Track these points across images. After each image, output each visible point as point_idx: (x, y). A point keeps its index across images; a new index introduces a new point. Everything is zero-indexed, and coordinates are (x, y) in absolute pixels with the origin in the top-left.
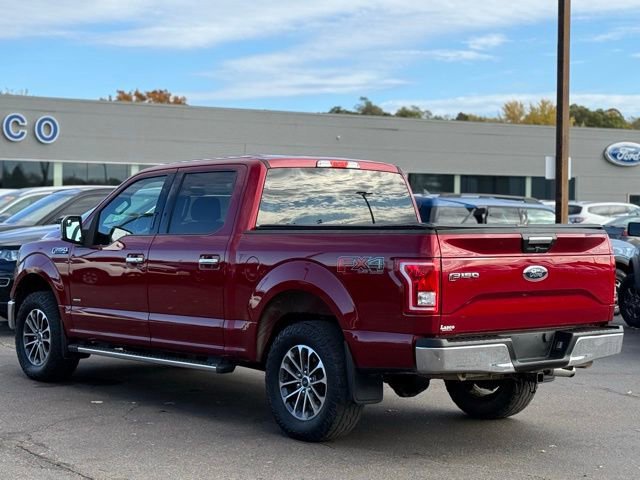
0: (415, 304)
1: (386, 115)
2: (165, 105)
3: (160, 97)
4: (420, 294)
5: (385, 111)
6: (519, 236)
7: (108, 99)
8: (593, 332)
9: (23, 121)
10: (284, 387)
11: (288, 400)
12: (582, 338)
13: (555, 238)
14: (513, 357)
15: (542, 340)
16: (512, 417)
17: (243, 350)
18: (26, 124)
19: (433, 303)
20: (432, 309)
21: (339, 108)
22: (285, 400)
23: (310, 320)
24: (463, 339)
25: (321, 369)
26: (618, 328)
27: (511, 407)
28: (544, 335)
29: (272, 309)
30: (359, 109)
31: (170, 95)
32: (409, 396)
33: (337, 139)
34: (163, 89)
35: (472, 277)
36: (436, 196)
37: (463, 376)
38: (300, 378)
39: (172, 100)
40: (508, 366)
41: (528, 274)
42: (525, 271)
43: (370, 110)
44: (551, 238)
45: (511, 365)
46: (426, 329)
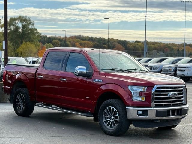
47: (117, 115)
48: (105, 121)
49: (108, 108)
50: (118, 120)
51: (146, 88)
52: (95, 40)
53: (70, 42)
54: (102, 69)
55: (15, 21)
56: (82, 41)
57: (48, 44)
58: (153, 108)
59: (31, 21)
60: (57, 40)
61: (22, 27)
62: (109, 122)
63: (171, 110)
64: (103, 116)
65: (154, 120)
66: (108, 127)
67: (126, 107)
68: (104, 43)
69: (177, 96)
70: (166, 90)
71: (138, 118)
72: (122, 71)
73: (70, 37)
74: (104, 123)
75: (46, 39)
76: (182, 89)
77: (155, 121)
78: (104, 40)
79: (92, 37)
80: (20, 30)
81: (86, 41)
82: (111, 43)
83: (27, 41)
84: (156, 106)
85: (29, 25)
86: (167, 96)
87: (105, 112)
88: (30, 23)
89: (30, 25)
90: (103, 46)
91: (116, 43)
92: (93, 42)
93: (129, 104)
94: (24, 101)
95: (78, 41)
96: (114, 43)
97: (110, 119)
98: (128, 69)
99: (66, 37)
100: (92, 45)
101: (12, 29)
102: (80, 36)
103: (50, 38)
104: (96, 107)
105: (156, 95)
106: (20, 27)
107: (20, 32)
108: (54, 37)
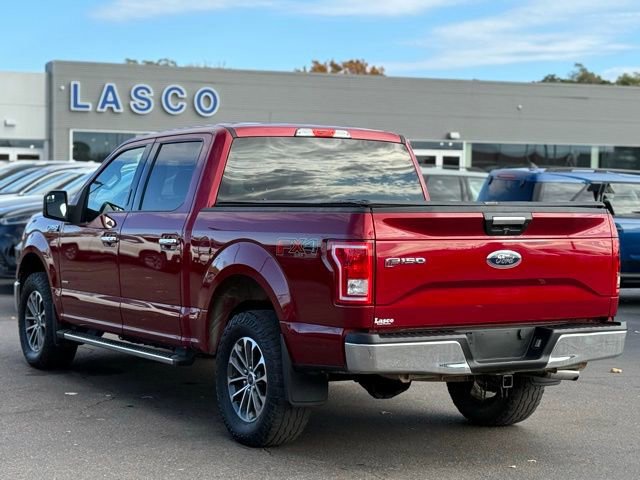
0: (345, 294)
1: (604, 83)
2: (361, 76)
3: (357, 67)
4: (350, 282)
5: (604, 78)
6: (480, 215)
7: (302, 70)
8: (582, 329)
9: (182, 93)
10: (232, 383)
11: (235, 398)
12: (565, 336)
13: (530, 218)
14: (469, 357)
15: (516, 337)
16: (517, 424)
17: (197, 341)
18: (185, 96)
19: (366, 293)
20: (365, 299)
21: (553, 76)
22: (232, 398)
23: (253, 309)
24: (405, 334)
25: (262, 365)
26: (619, 324)
27: (510, 413)
28: (519, 332)
29: (227, 296)
30: (573, 77)
31: (367, 65)
32: (384, 398)
33: (518, 109)
34: (360, 59)
35: (416, 263)
36: (542, 170)
37: (407, 378)
38: (247, 374)
39: (368, 70)
40: (464, 367)
41: (494, 260)
42: (490, 256)
43: (586, 78)
44: (524, 219)
45: (466, 366)
46: (358, 322)
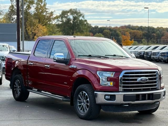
47: (88, 100)
48: (79, 106)
49: (81, 93)
50: (89, 104)
51: (114, 73)
52: (144, 29)
53: (120, 31)
54: (79, 56)
55: (67, 14)
56: (132, 31)
57: (99, 34)
58: (120, 93)
59: (81, 13)
60: (108, 30)
61: (73, 19)
62: (83, 106)
63: (147, 94)
64: (77, 100)
65: (122, 104)
66: (82, 111)
67: (95, 92)
68: (153, 31)
69: (148, 81)
70: (135, 76)
71: (106, 102)
72: (99, 57)
73: (120, 27)
74: (79, 107)
75: (97, 29)
76: (155, 74)
77: (123, 106)
78: (153, 29)
79: (141, 27)
80: (71, 22)
81: (135, 31)
82: (160, 31)
83: (77, 32)
84: (125, 91)
85: (79, 17)
86: (137, 81)
87: (79, 97)
88: (81, 15)
89: (81, 17)
90: (152, 34)
91: (165, 31)
92: (142, 31)
93: (98, 89)
94: (20, 86)
95: (128, 31)
96: (163, 31)
97: (83, 104)
98: (106, 55)
99: (117, 27)
100: (141, 34)
101: (64, 21)
102: (129, 25)
103: (101, 28)
104: (72, 92)
105: (124, 80)
106: (71, 19)
107: (71, 23)
108: (105, 27)
